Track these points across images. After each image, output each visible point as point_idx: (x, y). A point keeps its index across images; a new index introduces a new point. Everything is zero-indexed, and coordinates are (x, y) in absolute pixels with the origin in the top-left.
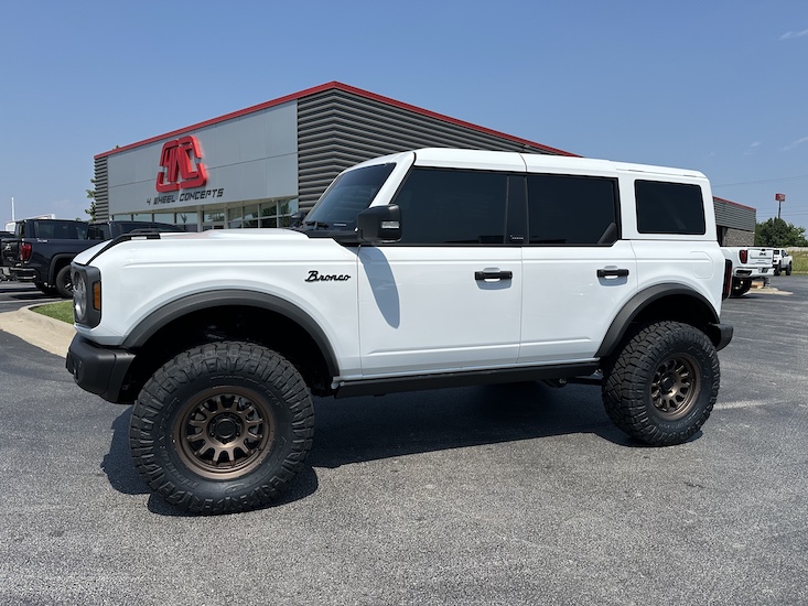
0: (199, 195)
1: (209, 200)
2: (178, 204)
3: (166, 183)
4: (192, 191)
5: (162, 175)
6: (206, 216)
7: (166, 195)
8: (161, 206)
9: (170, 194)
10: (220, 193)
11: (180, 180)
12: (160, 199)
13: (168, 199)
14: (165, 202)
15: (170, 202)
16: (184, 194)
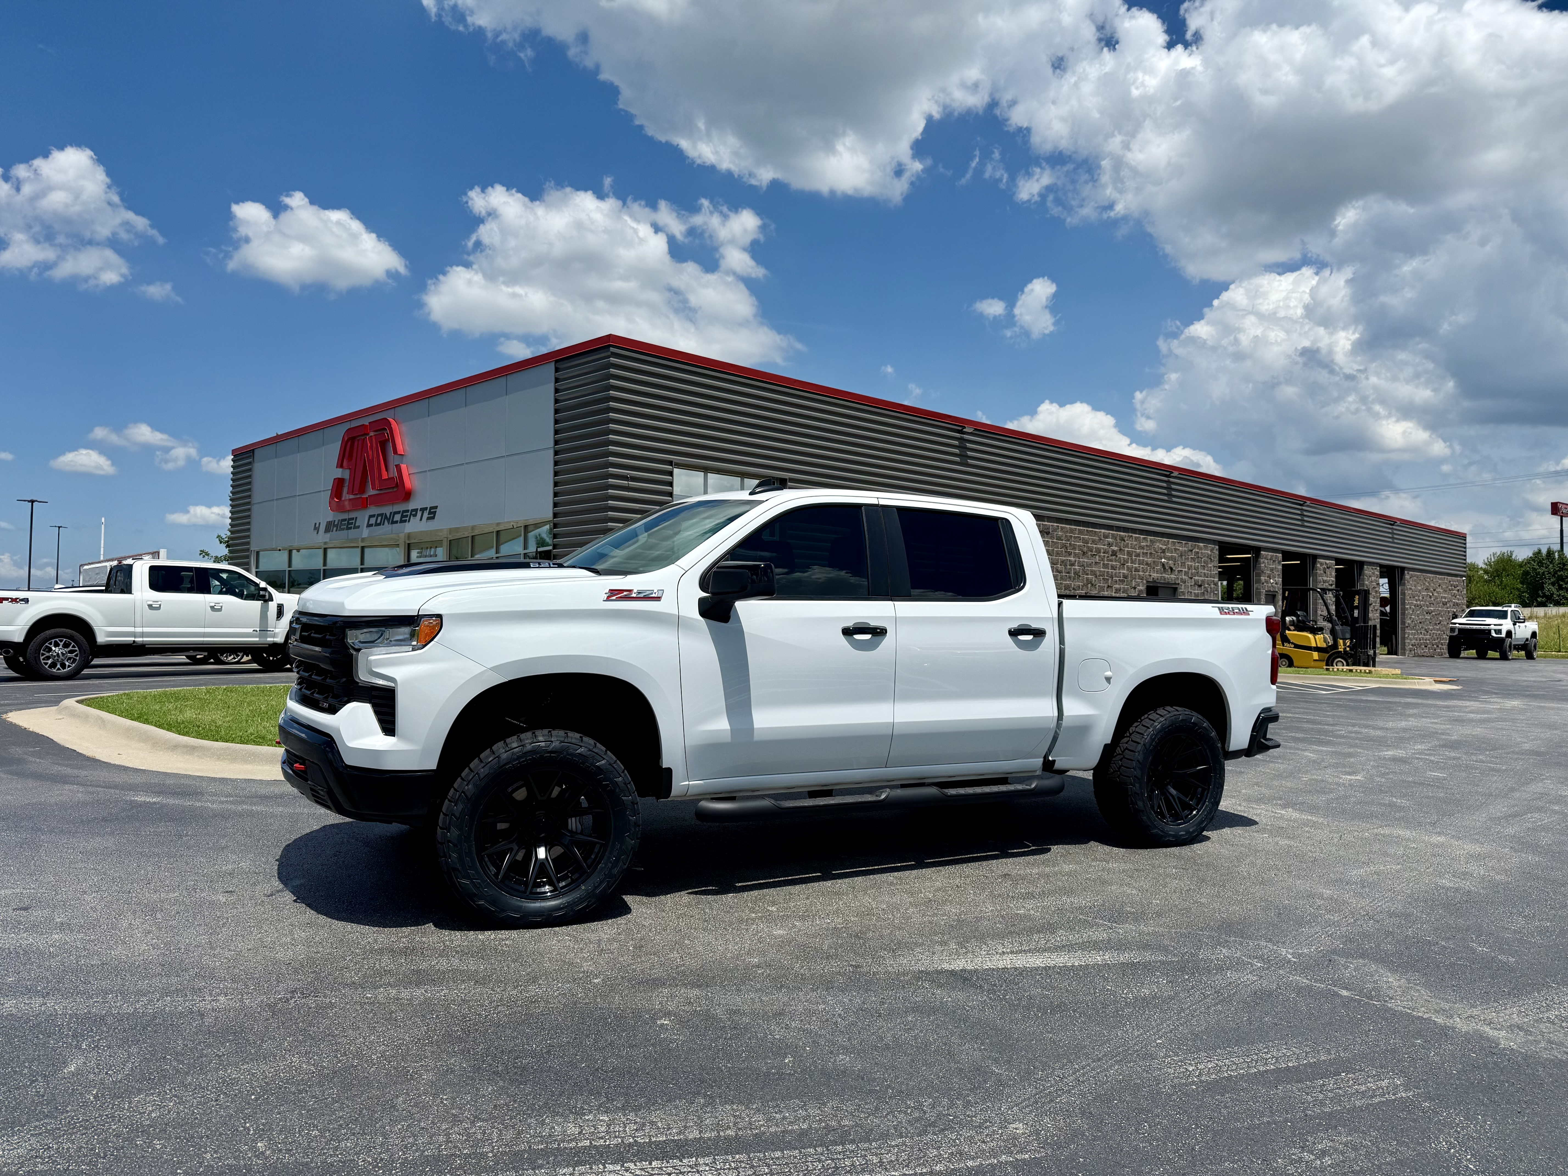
0: (397, 517)
1: (416, 526)
2: (364, 533)
3: (346, 496)
4: (387, 510)
5: (339, 483)
7: (345, 516)
9: (353, 515)
10: (432, 513)
12: (336, 523)
13: (349, 524)
14: (343, 529)
15: (350, 528)
16: (373, 516)
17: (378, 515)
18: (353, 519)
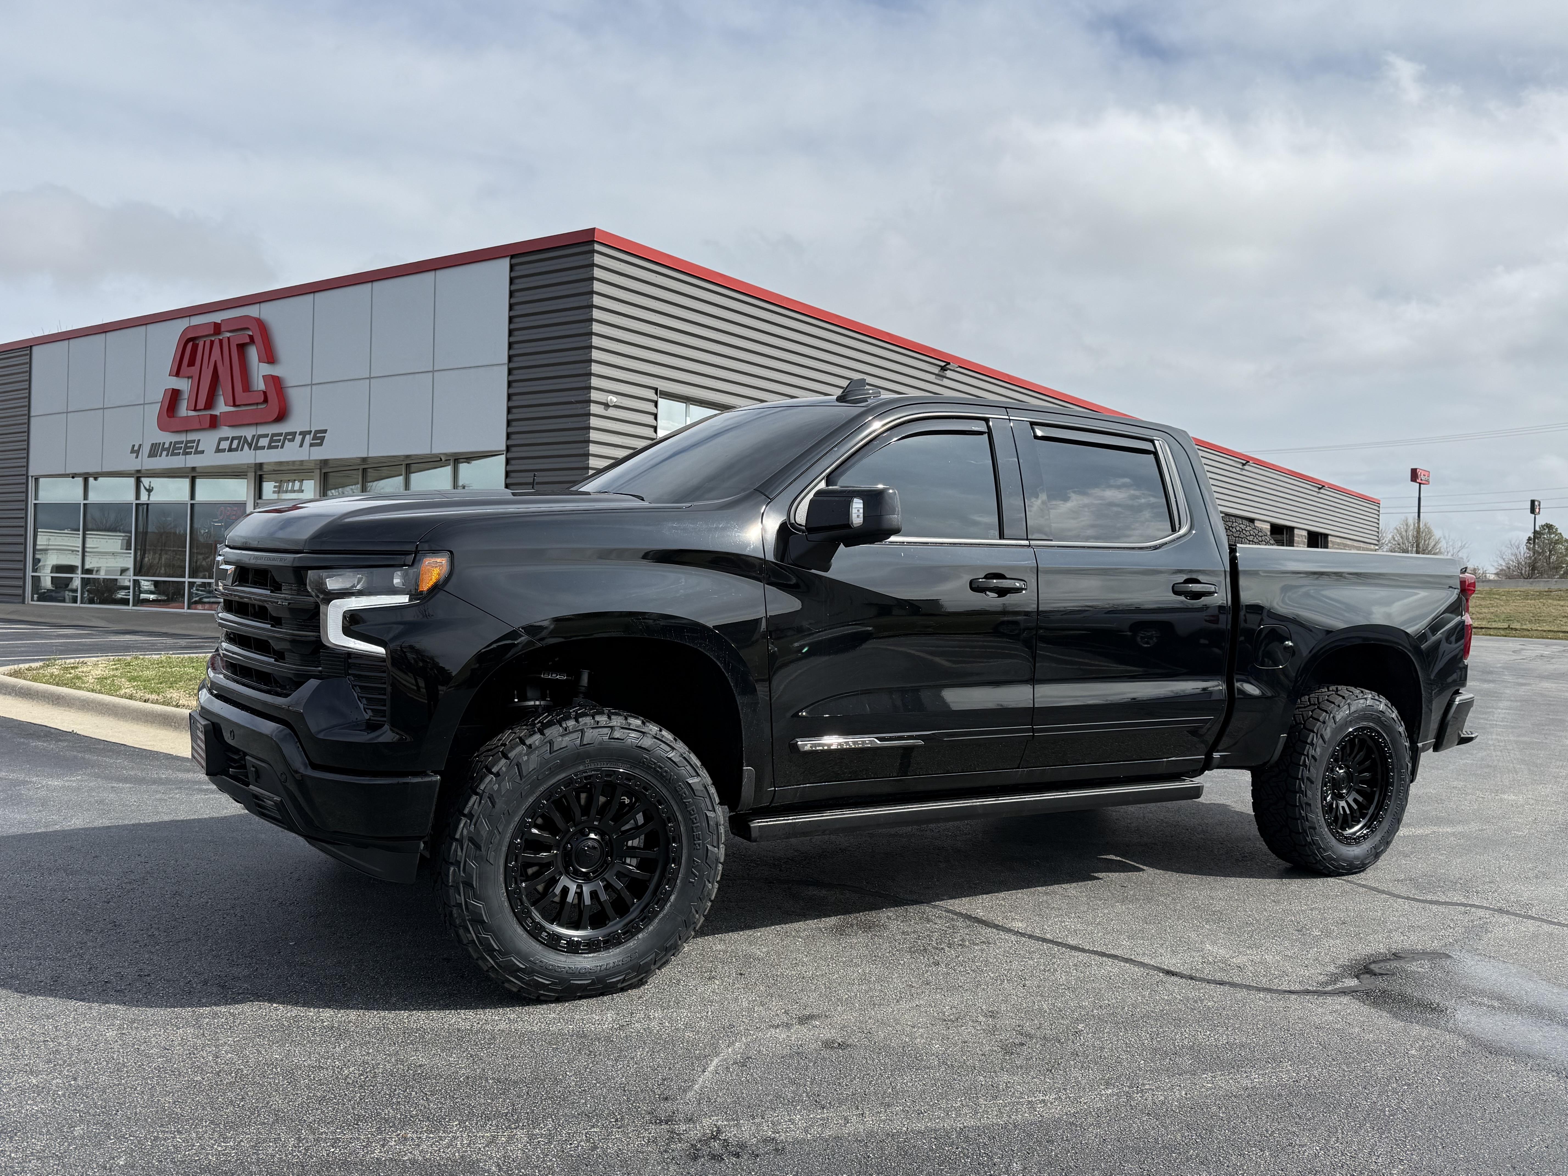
0: (264, 442)
1: (291, 453)
2: (208, 459)
3: (184, 410)
4: (248, 433)
5: (174, 396)
6: (269, 487)
7: (182, 437)
8: (164, 462)
9: (192, 436)
10: (319, 438)
11: (222, 407)
12: (166, 446)
13: (186, 447)
14: (179, 454)
15: (190, 453)
16: (227, 439)
17: (233, 438)
18: (194, 441)
